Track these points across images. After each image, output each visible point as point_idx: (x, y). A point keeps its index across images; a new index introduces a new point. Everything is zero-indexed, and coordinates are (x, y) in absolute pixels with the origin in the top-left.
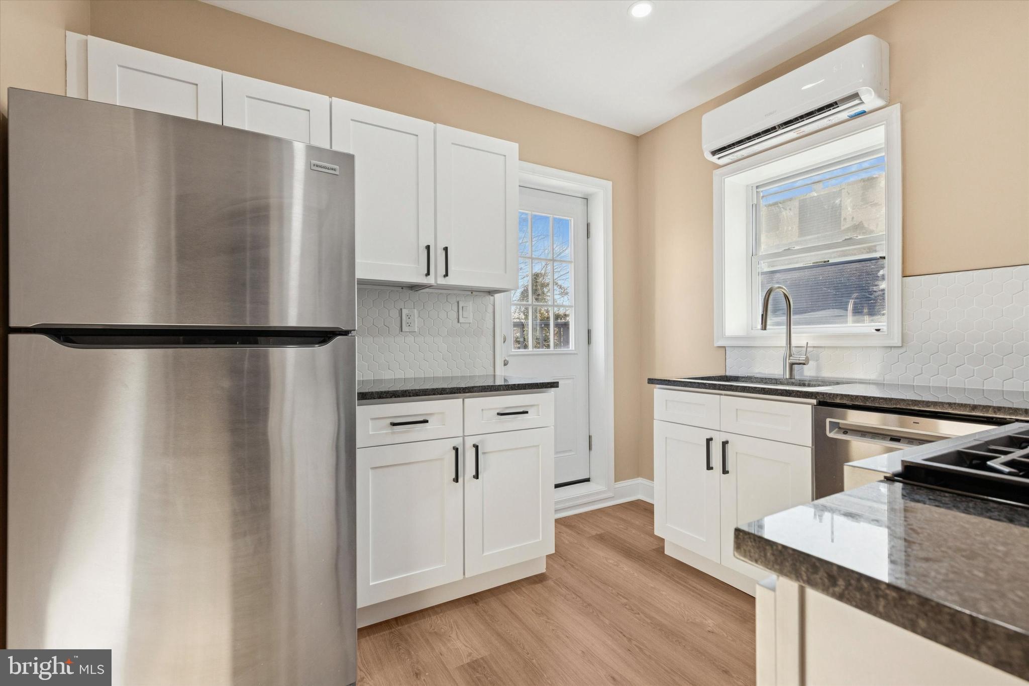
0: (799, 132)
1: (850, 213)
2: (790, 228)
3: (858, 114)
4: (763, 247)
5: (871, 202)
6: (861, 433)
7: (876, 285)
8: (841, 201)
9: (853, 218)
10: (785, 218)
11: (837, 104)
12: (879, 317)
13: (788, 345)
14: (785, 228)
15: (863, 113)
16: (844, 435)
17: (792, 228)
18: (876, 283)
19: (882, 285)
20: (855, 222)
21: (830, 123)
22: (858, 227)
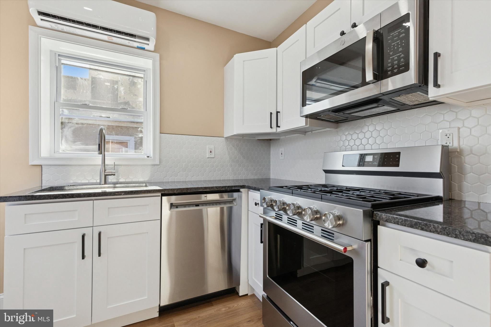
0: (110, 38)
1: (123, 95)
2: (85, 92)
3: (141, 48)
4: (63, 97)
5: (133, 93)
6: (183, 206)
7: (137, 135)
8: (118, 87)
9: (124, 98)
10: (81, 84)
11: (135, 37)
12: (138, 150)
13: (103, 164)
14: (81, 90)
15: (143, 49)
16: (177, 209)
17: (87, 92)
18: (137, 134)
19: (140, 135)
20: (125, 101)
21: (128, 44)
22: (127, 103)
